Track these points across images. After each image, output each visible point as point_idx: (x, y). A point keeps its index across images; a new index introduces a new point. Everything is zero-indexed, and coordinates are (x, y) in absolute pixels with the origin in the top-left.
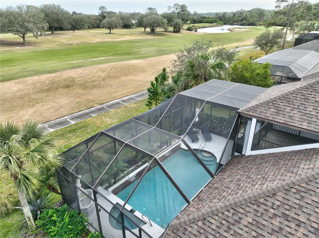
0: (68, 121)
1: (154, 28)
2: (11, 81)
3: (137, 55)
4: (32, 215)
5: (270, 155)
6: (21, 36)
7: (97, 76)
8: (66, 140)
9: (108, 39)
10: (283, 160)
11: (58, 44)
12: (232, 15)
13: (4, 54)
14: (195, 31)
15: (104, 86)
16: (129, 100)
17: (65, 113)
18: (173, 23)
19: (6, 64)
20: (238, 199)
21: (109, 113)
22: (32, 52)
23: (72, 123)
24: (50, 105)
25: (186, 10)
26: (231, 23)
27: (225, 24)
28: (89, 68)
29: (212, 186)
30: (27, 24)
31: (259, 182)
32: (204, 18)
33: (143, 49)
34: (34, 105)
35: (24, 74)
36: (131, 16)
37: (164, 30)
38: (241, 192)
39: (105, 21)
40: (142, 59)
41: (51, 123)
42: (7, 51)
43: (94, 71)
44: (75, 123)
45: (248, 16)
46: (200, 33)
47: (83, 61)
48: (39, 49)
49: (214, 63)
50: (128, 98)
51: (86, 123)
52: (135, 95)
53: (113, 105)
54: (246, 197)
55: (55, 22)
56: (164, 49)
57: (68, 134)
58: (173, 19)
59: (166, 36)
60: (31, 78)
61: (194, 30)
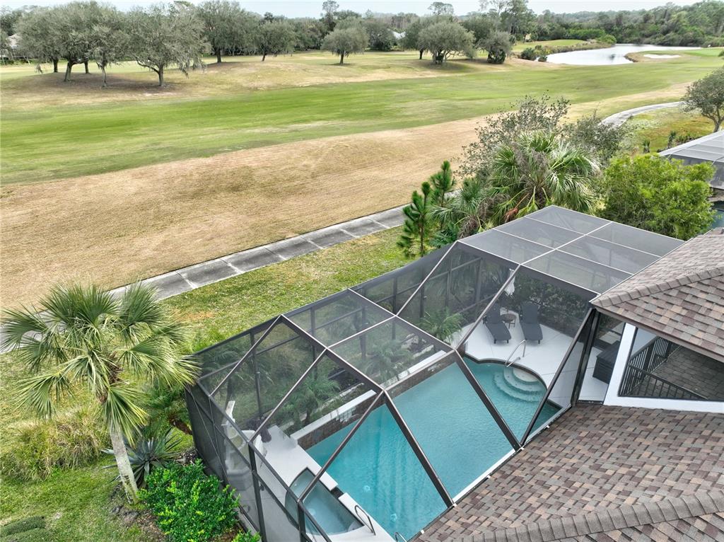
0: (229, 267)
1: (442, 52)
2: (126, 171)
3: (397, 117)
4: (134, 471)
5: (663, 415)
6: (155, 70)
7: (300, 165)
8: (221, 311)
9: (336, 77)
10: (692, 435)
11: (228, 87)
12: (641, 18)
13: (120, 109)
14: (539, 61)
15: (313, 191)
16: (364, 228)
17: (224, 248)
18: (488, 42)
19: (122, 130)
20: (559, 521)
21: (316, 254)
22: (174, 104)
23: (235, 273)
24: (197, 228)
25: (525, 8)
26: (637, 38)
27: (620, 41)
28: (285, 148)
29: (508, 473)
30: (168, 45)
31: (619, 487)
32: (567, 27)
33: (411, 104)
34: (164, 227)
35: (151, 156)
36: (393, 21)
37: (465, 57)
38: (570, 503)
39: (331, 36)
40: (405, 130)
41: (195, 269)
42: (127, 101)
43: (295, 155)
44: (243, 272)
45: (684, 22)
46: (555, 64)
47: (274, 130)
48: (188, 99)
49: (565, 156)
50: (362, 221)
51: (265, 274)
52: (379, 216)
53: (327, 236)
54: (579, 520)
55: (226, 38)
56: (459, 104)
57: (225, 296)
58: (489, 31)
59: (470, 72)
60: (164, 165)
61: (538, 59)
